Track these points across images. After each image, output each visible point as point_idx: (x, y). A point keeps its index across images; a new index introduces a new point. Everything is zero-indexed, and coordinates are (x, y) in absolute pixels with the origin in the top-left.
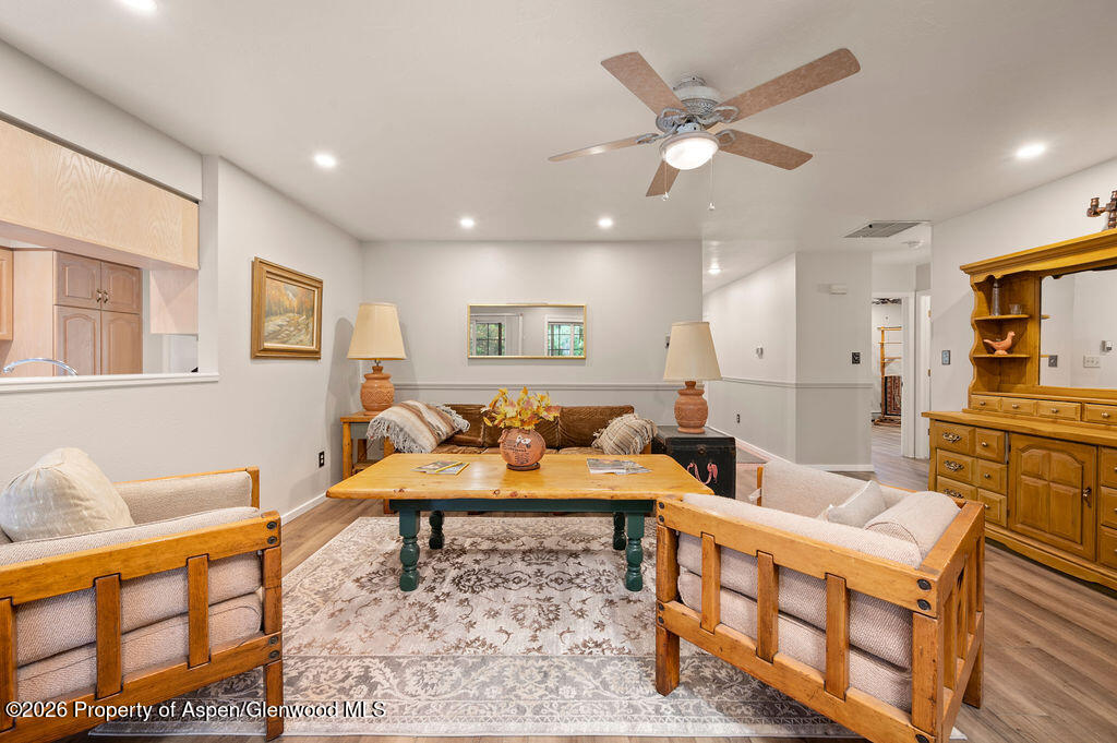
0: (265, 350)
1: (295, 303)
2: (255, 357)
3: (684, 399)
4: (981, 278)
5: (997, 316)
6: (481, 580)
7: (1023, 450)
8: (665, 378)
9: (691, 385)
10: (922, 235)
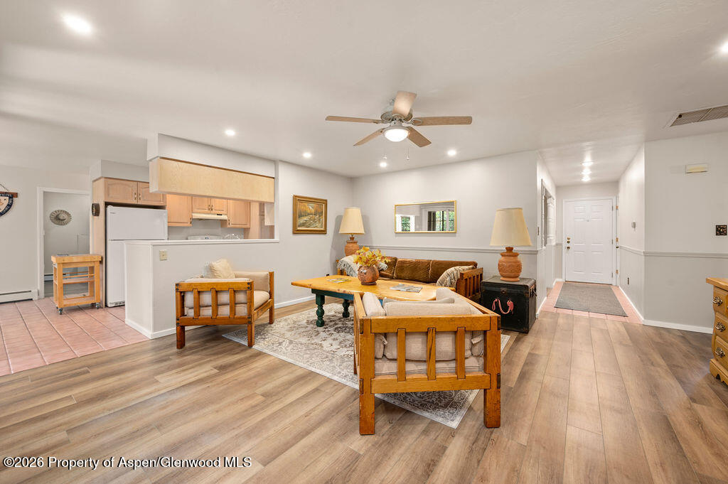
0: (298, 230)
1: (313, 211)
2: (294, 233)
3: (504, 259)
9: (509, 249)
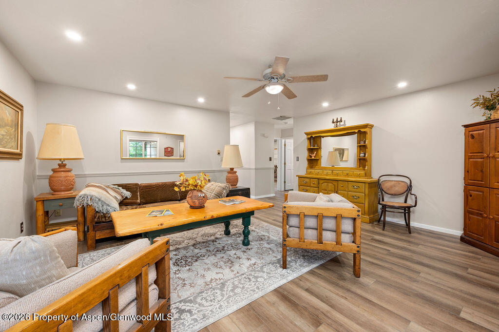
3: (230, 175)
4: (309, 136)
5: (312, 147)
6: (187, 261)
7: (323, 183)
8: (222, 167)
9: (232, 169)
10: (290, 122)
